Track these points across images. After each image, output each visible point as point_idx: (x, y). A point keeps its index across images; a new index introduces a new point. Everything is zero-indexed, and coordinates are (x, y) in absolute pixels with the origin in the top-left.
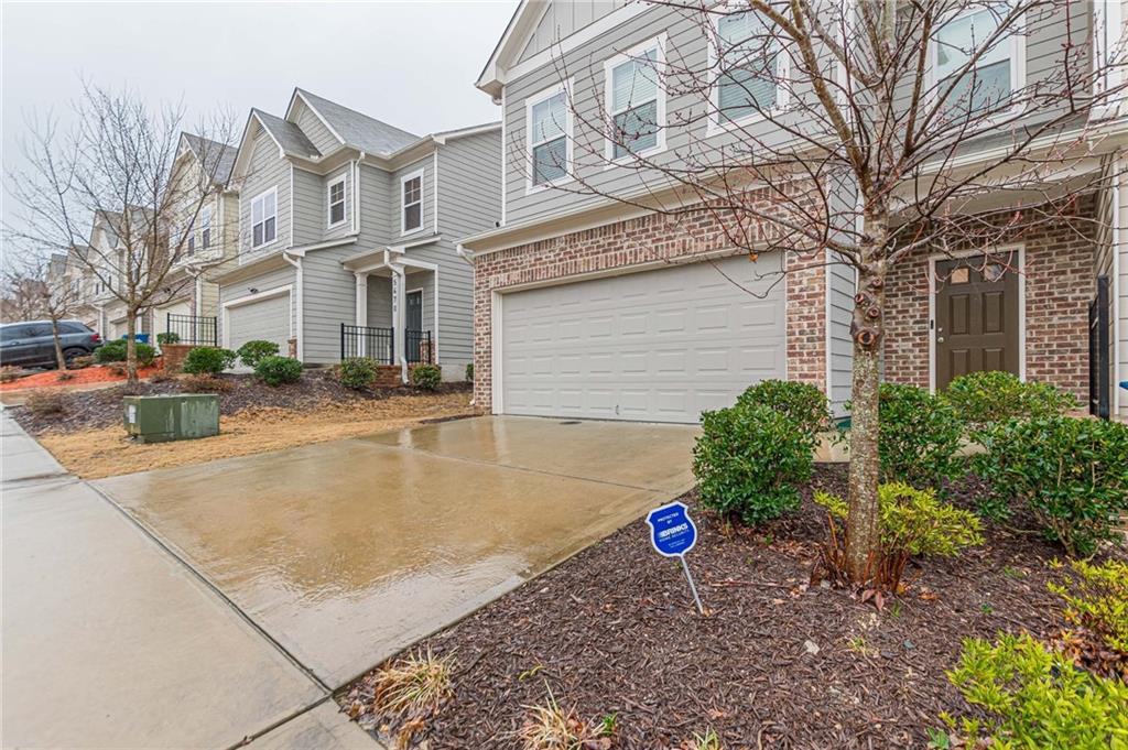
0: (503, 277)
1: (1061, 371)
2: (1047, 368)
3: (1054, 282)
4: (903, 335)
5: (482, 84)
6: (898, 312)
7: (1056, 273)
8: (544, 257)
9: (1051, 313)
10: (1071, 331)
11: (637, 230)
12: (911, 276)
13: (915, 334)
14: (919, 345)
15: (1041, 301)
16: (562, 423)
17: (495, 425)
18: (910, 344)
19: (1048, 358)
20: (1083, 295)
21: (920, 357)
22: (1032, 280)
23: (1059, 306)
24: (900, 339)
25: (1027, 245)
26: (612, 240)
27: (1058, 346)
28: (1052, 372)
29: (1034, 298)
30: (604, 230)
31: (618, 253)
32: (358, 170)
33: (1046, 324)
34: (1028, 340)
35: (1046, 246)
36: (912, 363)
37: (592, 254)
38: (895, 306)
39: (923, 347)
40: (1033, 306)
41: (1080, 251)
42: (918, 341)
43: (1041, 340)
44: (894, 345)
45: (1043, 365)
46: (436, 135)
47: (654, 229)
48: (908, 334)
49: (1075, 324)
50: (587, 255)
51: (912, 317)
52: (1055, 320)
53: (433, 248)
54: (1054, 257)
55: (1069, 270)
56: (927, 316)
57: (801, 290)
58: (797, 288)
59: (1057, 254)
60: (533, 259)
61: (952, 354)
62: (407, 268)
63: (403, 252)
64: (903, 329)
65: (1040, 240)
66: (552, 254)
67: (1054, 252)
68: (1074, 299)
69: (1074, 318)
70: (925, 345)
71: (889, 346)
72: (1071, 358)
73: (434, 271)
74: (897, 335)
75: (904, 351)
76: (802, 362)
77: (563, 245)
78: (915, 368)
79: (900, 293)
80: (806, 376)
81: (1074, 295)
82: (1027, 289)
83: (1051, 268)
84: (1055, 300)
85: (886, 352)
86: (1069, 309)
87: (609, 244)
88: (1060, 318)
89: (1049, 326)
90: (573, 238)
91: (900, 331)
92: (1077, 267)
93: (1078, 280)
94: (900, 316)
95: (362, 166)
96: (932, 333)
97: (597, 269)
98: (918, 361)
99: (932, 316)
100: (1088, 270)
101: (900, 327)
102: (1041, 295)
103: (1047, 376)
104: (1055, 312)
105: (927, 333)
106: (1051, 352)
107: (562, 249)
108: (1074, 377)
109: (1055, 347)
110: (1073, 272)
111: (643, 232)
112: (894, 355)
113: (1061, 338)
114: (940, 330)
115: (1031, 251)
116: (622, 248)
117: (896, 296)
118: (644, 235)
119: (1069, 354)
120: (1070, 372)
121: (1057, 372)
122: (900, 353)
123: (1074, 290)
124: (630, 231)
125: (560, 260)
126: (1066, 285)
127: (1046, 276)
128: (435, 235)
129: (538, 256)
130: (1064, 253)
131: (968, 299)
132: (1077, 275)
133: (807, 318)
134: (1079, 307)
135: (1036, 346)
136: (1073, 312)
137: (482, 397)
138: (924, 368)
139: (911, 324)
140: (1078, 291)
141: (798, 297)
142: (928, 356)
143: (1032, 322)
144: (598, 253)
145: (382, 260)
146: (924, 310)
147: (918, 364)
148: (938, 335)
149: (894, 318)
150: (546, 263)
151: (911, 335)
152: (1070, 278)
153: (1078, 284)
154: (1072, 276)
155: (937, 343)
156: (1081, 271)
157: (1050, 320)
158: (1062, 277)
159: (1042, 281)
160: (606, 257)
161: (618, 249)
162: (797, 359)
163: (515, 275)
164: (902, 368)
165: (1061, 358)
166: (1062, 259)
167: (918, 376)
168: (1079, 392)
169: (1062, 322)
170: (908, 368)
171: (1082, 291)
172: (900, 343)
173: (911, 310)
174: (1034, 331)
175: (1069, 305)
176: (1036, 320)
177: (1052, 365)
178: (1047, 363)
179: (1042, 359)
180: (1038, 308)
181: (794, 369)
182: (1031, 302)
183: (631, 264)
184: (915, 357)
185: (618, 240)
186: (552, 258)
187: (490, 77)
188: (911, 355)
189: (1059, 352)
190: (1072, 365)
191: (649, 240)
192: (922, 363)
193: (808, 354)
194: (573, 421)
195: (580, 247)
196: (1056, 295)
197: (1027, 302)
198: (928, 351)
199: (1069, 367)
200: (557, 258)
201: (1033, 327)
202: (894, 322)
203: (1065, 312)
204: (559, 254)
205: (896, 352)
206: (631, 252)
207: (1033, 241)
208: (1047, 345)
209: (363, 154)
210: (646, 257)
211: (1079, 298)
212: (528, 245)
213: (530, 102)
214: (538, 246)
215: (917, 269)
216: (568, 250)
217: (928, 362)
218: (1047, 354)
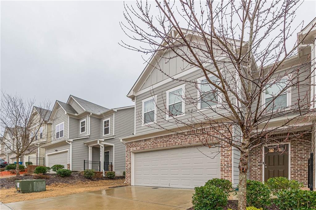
0: (135, 149)
1: (300, 176)
2: (296, 175)
3: (299, 153)
4: (255, 166)
5: (129, 96)
6: (253, 160)
7: (299, 150)
8: (147, 143)
9: (298, 161)
10: (303, 166)
11: (176, 137)
12: (257, 150)
13: (258, 165)
14: (259, 168)
15: (295, 158)
16: (152, 188)
17: (132, 189)
18: (257, 168)
19: (297, 172)
20: (307, 156)
21: (260, 172)
22: (292, 152)
23: (300, 159)
24: (254, 167)
25: (291, 143)
26: (168, 139)
27: (300, 169)
28: (298, 176)
29: (293, 157)
30: (166, 137)
31: (170, 143)
32: (89, 118)
33: (296, 164)
34: (291, 168)
35: (297, 143)
36: (257, 173)
37: (162, 143)
38: (253, 158)
39: (261, 169)
40: (293, 159)
41: (306, 145)
42: (259, 167)
43: (295, 168)
44: (252, 168)
45: (295, 174)
46: (114, 109)
47: (181, 137)
48: (256, 166)
49: (304, 164)
50: (161, 143)
51: (257, 161)
52: (299, 162)
53: (113, 140)
54: (299, 146)
55: (303, 150)
56: (262, 161)
57: (225, 154)
58: (223, 153)
59: (300, 145)
60: (144, 144)
61: (269, 171)
62: (105, 145)
63: (104, 141)
64: (255, 164)
65: (295, 141)
66: (150, 143)
67: (299, 145)
68: (304, 157)
69: (304, 162)
70: (261, 168)
71: (251, 169)
72: (303, 173)
73: (113, 146)
74: (253, 166)
75: (255, 170)
76: (225, 173)
77: (153, 140)
78: (258, 175)
79: (254, 155)
80: (226, 177)
81: (304, 156)
82: (291, 154)
83: (298, 149)
84: (299, 157)
85: (250, 170)
86: (303, 160)
87: (167, 140)
88: (300, 162)
89: (297, 164)
90: (156, 138)
91: (254, 165)
92: (306, 149)
93: (306, 152)
94: (254, 161)
95: (91, 117)
96: (263, 165)
97: (164, 147)
98: (259, 173)
99: (263, 161)
100: (309, 150)
101: (254, 164)
102: (295, 156)
103: (297, 177)
104: (299, 161)
105: (262, 165)
106: (298, 171)
107: (153, 141)
108: (304, 178)
109: (299, 170)
110: (304, 150)
111: (178, 137)
112: (252, 171)
113: (301, 167)
114: (266, 164)
115: (292, 144)
116: (171, 141)
117: (253, 155)
118: (178, 138)
119: (303, 172)
120: (303, 176)
121: (299, 176)
122: (254, 170)
123: (305, 155)
124: (174, 137)
125: (152, 144)
126: (302, 154)
127: (296, 151)
128: (113, 136)
129: (146, 143)
130: (302, 145)
131: (274, 156)
132: (306, 151)
133: (226, 161)
134: (306, 159)
135: (293, 169)
136: (304, 161)
137: (128, 181)
138: (261, 175)
139: (257, 163)
140: (306, 155)
141: (224, 156)
142: (262, 171)
143: (292, 163)
144: (164, 142)
145: (97, 143)
146: (261, 159)
147: (259, 174)
148: (265, 166)
149: (252, 161)
150: (148, 145)
151: (257, 166)
152: (303, 152)
153: (306, 153)
154: (304, 151)
155: (265, 168)
156: (307, 150)
157: (297, 162)
158: (301, 151)
159: (295, 152)
160: (166, 144)
161: (170, 142)
162: (223, 172)
163: (138, 148)
164: (254, 175)
165: (300, 173)
166: (301, 147)
167: (259, 176)
168: (306, 181)
169: (301, 163)
170: (256, 174)
171: (307, 155)
172: (254, 168)
173: (257, 159)
174: (293, 165)
175: (303, 159)
176: (293, 163)
177: (298, 174)
178: (296, 174)
179: (295, 173)
180: (294, 159)
181: (223, 175)
182: (292, 158)
183: (174, 146)
184: (258, 172)
185: (170, 139)
186: (150, 144)
187: (131, 94)
188: (257, 171)
189: (300, 171)
190: (304, 174)
191: (179, 140)
192: (260, 173)
193: (227, 171)
194: (156, 188)
195: (158, 141)
196: (299, 156)
197: (291, 158)
198: (262, 170)
199: (303, 175)
200: (151, 144)
201: (293, 164)
202: (252, 162)
203: (302, 161)
204: (152, 143)
205: (253, 170)
206: (174, 143)
207: (293, 142)
208: (296, 169)
209: (91, 114)
210: (178, 144)
211: (306, 157)
212: (142, 140)
213: (143, 101)
214: (145, 140)
215: (259, 148)
216: (155, 141)
217: (262, 173)
218: (296, 171)
